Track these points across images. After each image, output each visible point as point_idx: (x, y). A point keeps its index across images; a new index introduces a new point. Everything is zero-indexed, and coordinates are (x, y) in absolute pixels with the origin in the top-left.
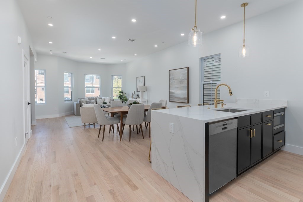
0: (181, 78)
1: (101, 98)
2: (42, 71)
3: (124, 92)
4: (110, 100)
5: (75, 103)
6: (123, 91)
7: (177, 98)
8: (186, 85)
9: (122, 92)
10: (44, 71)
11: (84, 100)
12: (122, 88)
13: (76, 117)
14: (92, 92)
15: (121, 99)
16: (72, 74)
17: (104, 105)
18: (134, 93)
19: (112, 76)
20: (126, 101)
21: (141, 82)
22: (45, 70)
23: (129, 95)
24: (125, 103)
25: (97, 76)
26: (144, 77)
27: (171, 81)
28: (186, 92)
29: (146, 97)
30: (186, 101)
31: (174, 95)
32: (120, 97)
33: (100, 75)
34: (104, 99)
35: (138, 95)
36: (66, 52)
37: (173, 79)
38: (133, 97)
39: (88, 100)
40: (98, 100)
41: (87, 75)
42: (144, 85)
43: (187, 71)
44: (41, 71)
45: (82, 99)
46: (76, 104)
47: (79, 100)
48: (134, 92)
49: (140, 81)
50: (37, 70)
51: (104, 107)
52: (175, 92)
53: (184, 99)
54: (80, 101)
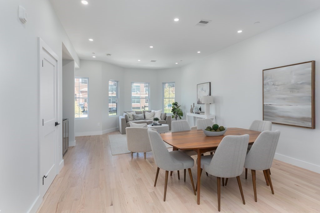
0: (293, 81)
1: (150, 112)
2: (85, 79)
3: (179, 105)
4: (161, 114)
5: (121, 117)
6: (177, 103)
7: (283, 117)
8: (310, 94)
9: (175, 104)
10: (87, 80)
11: (131, 114)
12: (175, 98)
13: (121, 135)
14: (137, 102)
15: (174, 113)
16: (117, 82)
17: (156, 121)
18: (194, 106)
19: (163, 83)
20: (181, 115)
21: (205, 91)
22: (88, 78)
23: (185, 107)
24: (180, 118)
25: (145, 84)
26: (210, 83)
27: (267, 88)
28: (310, 107)
29: (213, 112)
30: (310, 124)
31: (275, 111)
32: (174, 110)
33: (149, 83)
34: (154, 112)
35: (200, 109)
36: (110, 55)
37: (273, 84)
38: (192, 112)
39: (135, 114)
40: (147, 114)
41: (133, 83)
42: (210, 95)
43: (310, 69)
44: (83, 79)
45: (129, 113)
46: (122, 119)
47: (125, 114)
48: (194, 104)
49: (202, 89)
50: (80, 78)
51: (156, 124)
52: (278, 107)
53: (304, 119)
54: (126, 116)
